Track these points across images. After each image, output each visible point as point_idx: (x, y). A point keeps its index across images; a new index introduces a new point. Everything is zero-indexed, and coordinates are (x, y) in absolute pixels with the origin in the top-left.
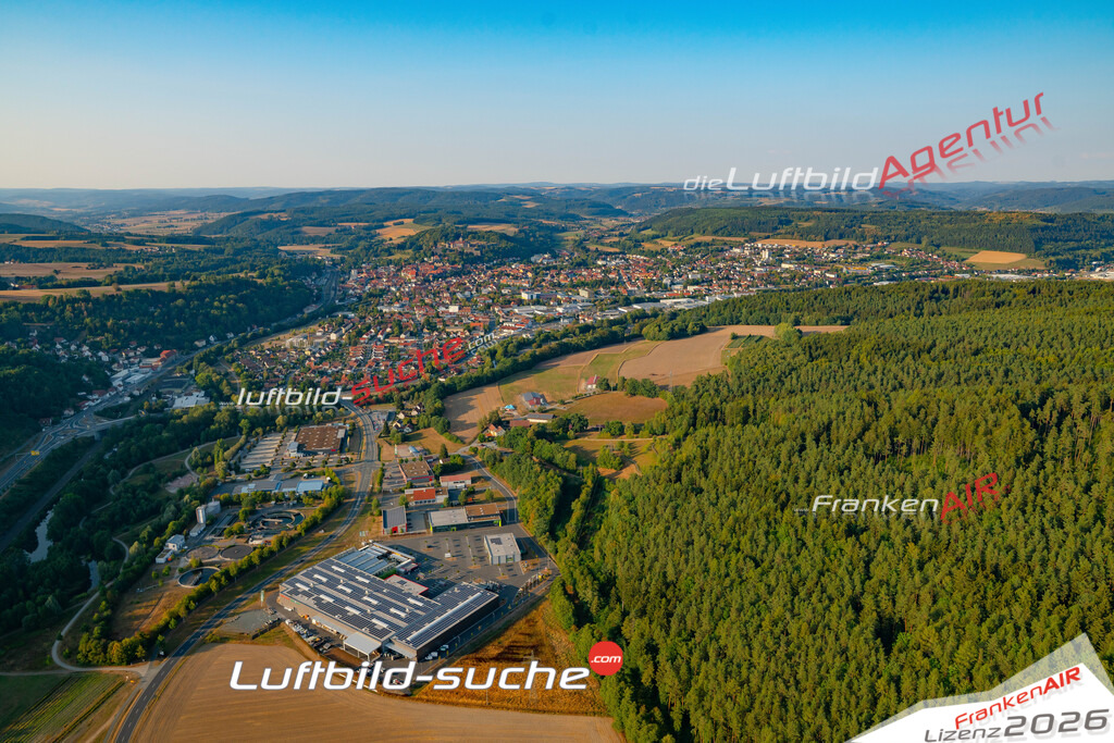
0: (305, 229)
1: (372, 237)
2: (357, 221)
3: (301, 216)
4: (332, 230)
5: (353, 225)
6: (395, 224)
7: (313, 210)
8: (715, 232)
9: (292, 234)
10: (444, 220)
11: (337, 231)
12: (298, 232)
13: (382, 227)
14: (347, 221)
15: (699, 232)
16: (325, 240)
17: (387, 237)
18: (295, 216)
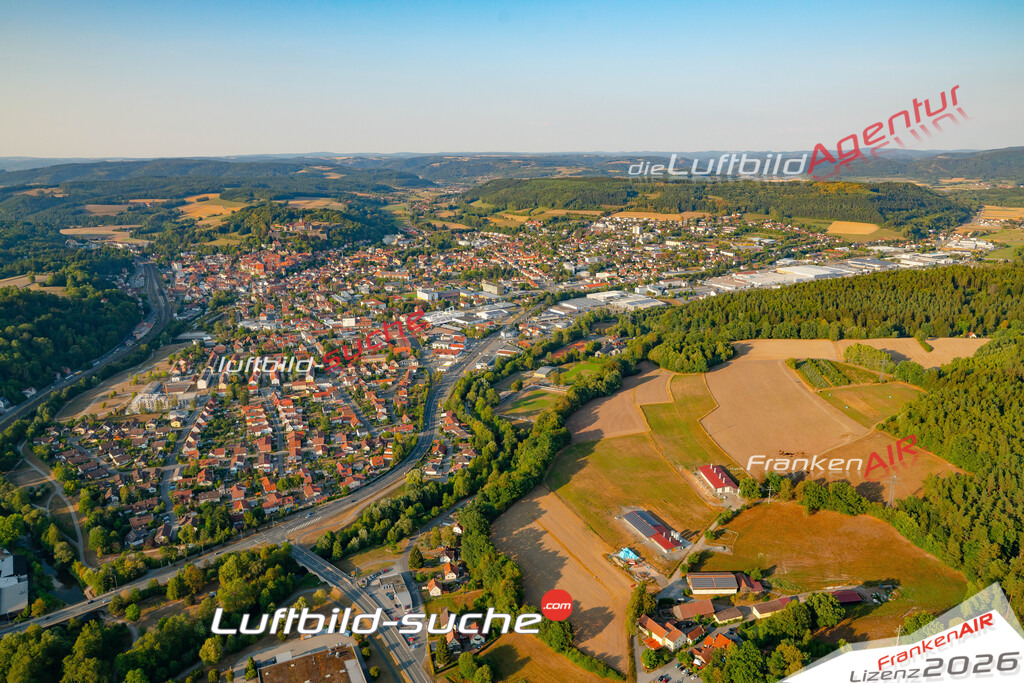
0: (89, 207)
1: (177, 216)
2: (152, 198)
3: (81, 192)
4: (124, 208)
5: (148, 202)
6: (199, 200)
7: (93, 185)
8: (566, 206)
9: (74, 214)
10: (256, 195)
11: (130, 209)
12: (81, 212)
13: (184, 203)
14: (140, 198)
15: (546, 205)
16: (118, 220)
17: (195, 216)
18: (73, 192)
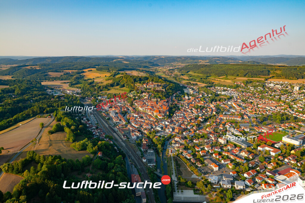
0: (50, 73)
4: (62, 74)
6: (89, 71)
12: (47, 75)
13: (84, 72)
14: (67, 70)
16: (61, 78)
18: (42, 67)
